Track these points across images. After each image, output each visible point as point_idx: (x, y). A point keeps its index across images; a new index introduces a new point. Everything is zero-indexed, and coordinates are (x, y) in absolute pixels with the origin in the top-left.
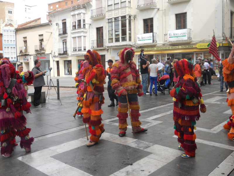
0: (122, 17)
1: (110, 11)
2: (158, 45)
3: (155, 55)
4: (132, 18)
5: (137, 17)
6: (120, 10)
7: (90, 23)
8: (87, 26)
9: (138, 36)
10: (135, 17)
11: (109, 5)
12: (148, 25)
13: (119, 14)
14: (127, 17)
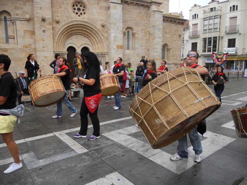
0: (214, 38)
1: (205, 33)
2: (238, 55)
3: (236, 60)
4: (220, 38)
5: (224, 37)
6: (213, 33)
7: (187, 40)
8: (185, 42)
9: (224, 49)
10: (222, 37)
11: (204, 29)
12: (232, 43)
13: (212, 35)
14: (218, 38)
